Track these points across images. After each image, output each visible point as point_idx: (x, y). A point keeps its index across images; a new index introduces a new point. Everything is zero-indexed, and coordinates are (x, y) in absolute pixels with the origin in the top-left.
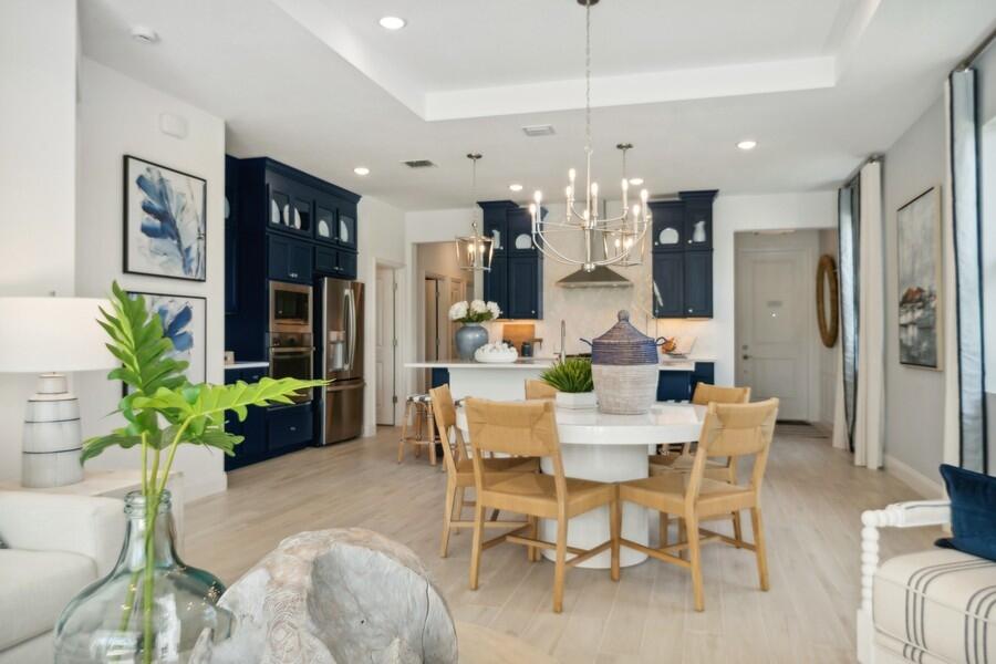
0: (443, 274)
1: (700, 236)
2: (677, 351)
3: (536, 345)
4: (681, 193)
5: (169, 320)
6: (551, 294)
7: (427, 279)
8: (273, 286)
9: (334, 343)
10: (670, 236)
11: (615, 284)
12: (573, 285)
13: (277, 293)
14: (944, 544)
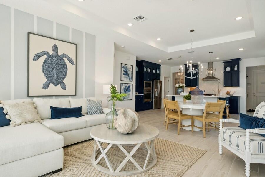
0: (179, 78)
1: (236, 69)
2: (230, 94)
4: (231, 59)
5: (127, 87)
6: (200, 82)
7: (176, 79)
8: (144, 82)
9: (156, 91)
10: (228, 69)
11: (215, 80)
12: (205, 80)
13: (145, 83)
14: (239, 127)
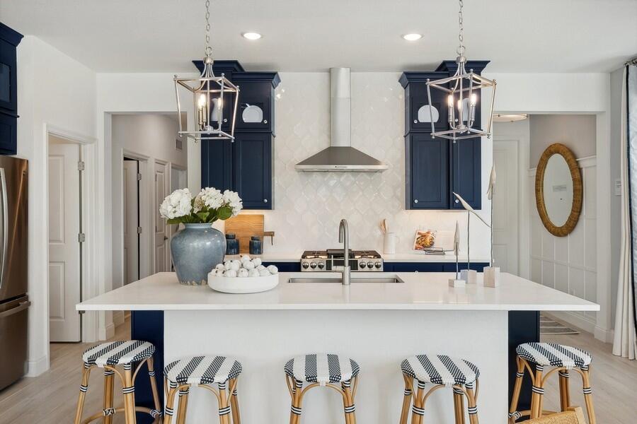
0: (146, 154)
2: (436, 247)
3: (266, 239)
7: (126, 159)
10: (429, 114)
